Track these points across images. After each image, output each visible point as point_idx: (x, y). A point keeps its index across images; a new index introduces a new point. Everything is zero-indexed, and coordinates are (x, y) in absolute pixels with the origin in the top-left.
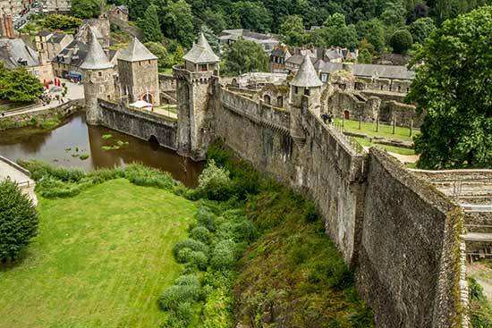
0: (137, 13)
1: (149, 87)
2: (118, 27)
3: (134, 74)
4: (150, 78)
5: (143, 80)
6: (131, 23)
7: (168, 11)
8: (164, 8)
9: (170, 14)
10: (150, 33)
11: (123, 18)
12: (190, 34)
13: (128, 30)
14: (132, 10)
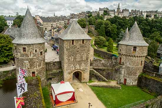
0: (98, 28)
1: (80, 65)
2: (91, 32)
3: (65, 51)
4: (82, 57)
5: (75, 58)
6: (96, 30)
7: (109, 27)
8: (107, 26)
9: (109, 28)
10: (101, 34)
11: (93, 29)
12: (115, 36)
13: (94, 33)
14: (97, 27)
